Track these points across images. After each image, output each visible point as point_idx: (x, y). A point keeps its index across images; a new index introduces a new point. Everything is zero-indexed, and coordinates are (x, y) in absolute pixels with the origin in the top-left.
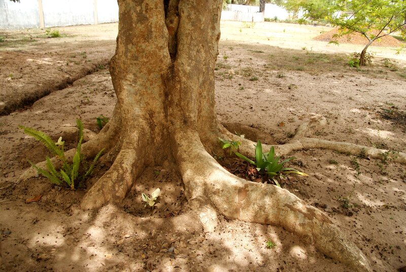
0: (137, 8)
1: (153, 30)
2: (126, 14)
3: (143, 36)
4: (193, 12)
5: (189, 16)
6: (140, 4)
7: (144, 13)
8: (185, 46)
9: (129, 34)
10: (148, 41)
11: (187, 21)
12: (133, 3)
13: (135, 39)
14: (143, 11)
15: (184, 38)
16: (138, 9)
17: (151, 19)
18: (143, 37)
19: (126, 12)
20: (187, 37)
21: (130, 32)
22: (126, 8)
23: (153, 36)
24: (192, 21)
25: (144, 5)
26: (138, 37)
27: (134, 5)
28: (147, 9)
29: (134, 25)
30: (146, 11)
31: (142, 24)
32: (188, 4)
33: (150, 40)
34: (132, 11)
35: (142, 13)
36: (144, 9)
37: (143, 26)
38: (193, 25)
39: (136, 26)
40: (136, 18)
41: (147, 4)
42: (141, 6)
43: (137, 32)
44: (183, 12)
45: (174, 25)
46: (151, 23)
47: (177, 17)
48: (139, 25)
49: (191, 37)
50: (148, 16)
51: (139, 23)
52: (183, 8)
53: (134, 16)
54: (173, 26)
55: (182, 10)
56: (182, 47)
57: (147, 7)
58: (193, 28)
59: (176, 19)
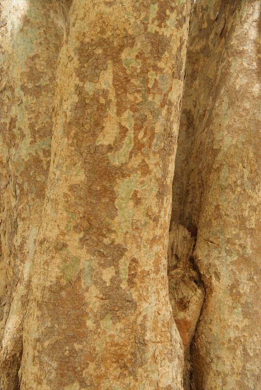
0: (104, 272)
1: (149, 336)
2: (62, 288)
3: (118, 358)
4: (244, 276)
5: (233, 289)
6: (114, 262)
7: (124, 286)
8: (229, 379)
9: (73, 351)
10: (133, 374)
11: (229, 301)
12: (89, 257)
13: (92, 366)
14: (120, 281)
15: (224, 353)
16: (107, 274)
17: (145, 305)
18: (117, 361)
19: (64, 282)
20: (232, 349)
21: (77, 346)
22: (63, 271)
23: (149, 355)
24: (243, 300)
25: (124, 264)
26: (104, 359)
27: (94, 264)
28: (134, 275)
29: (90, 324)
30: (131, 282)
31: (117, 319)
32: (229, 252)
33: (140, 370)
34: (86, 282)
35: (118, 288)
36: (124, 276)
37: (119, 325)
38: (246, 315)
39: (98, 326)
40: (98, 304)
41: (134, 261)
42: (116, 266)
43: (99, 345)
44: (217, 276)
45: (191, 315)
46: (145, 317)
47: (199, 291)
48: (107, 323)
49: (244, 349)
50: (135, 296)
51: (109, 316)
52: (217, 262)
53: (93, 298)
54: (188, 318)
55: (212, 270)
56: (219, 382)
57: (134, 269)
58: (246, 322)
59: (195, 296)
